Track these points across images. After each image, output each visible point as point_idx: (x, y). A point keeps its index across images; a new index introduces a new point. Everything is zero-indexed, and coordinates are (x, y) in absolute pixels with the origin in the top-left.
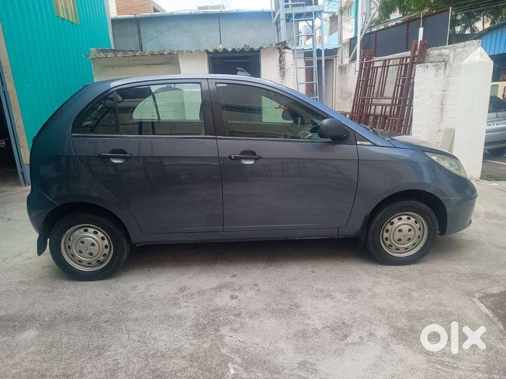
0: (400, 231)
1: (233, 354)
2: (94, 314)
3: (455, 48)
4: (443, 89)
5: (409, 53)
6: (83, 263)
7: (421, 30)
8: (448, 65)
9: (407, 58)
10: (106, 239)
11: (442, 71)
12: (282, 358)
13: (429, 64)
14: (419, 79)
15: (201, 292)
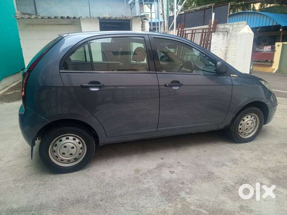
0: (248, 124)
1: (199, 208)
2: (89, 196)
3: (233, 25)
4: (226, 46)
5: (206, 26)
6: (64, 161)
7: (213, 14)
8: (229, 34)
9: (206, 29)
10: (81, 143)
11: (226, 37)
12: (228, 206)
13: (220, 33)
14: (214, 41)
15: (150, 172)
